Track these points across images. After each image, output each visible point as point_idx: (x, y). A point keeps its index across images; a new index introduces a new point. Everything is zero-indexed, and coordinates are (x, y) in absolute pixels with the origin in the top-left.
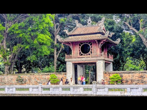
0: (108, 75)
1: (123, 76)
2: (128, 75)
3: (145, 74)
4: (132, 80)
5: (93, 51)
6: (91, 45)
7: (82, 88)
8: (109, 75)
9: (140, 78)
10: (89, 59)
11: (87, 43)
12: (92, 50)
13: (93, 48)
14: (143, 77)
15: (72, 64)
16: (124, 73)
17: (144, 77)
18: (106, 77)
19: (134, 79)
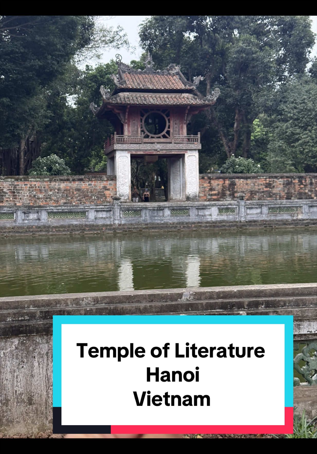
0: (208, 182)
1: (235, 185)
2: (245, 181)
3: (275, 180)
4: (251, 191)
5: (171, 130)
6: (167, 117)
7: (217, 209)
8: (210, 183)
9: (266, 187)
10: (169, 146)
11: (159, 110)
12: (169, 128)
13: (172, 122)
14: (272, 186)
15: (129, 156)
16: (238, 178)
17: (274, 187)
18: (203, 185)
19: (256, 190)
